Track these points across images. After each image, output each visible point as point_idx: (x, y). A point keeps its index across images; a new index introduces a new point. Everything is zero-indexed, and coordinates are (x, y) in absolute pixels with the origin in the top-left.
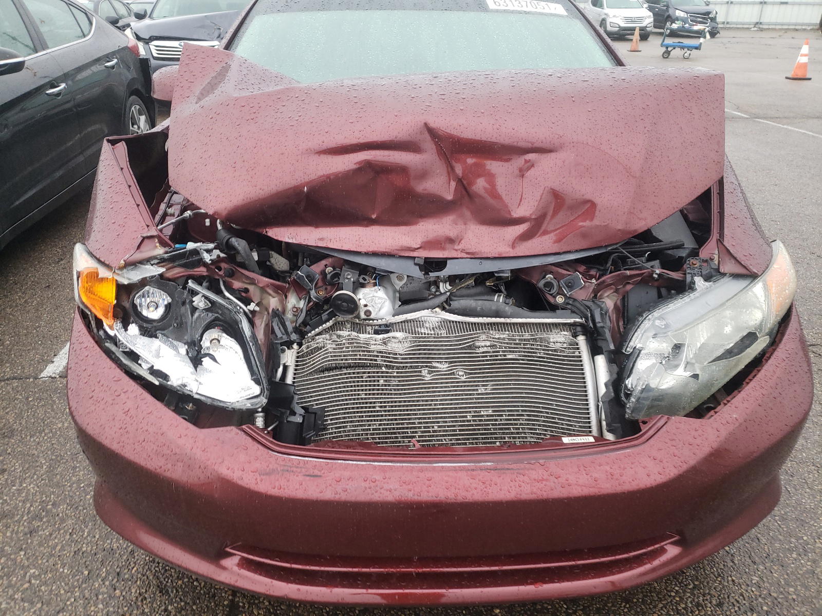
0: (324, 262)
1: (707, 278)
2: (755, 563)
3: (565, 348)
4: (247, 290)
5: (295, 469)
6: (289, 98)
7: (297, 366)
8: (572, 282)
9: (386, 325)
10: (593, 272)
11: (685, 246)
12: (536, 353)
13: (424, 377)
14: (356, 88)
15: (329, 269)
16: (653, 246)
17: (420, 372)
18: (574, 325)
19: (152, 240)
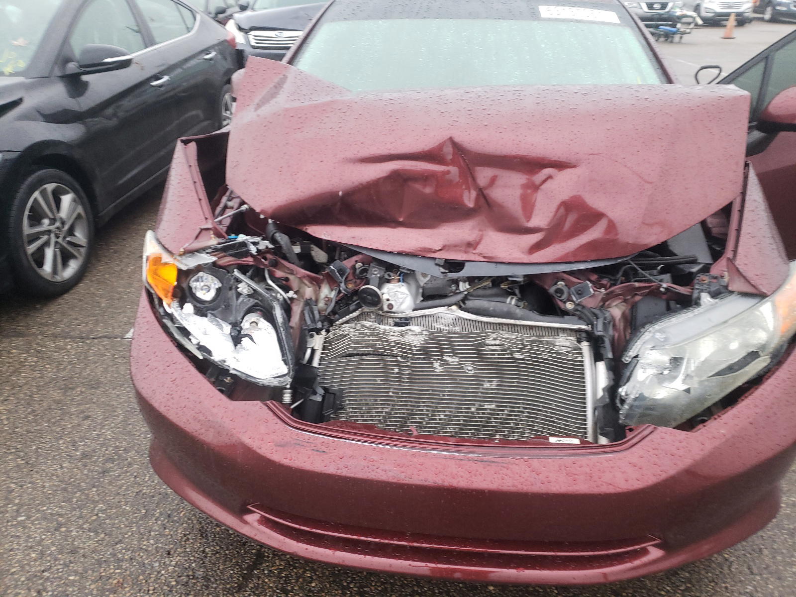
0: (355, 258)
1: (715, 295)
2: (752, 573)
3: (569, 352)
4: (287, 279)
5: (306, 444)
6: (332, 110)
7: (323, 350)
8: (582, 290)
9: (406, 319)
10: (604, 282)
11: (699, 261)
12: (540, 355)
13: (435, 368)
14: (392, 102)
15: (359, 265)
16: (666, 260)
17: (432, 364)
18: (579, 331)
19: (208, 231)
